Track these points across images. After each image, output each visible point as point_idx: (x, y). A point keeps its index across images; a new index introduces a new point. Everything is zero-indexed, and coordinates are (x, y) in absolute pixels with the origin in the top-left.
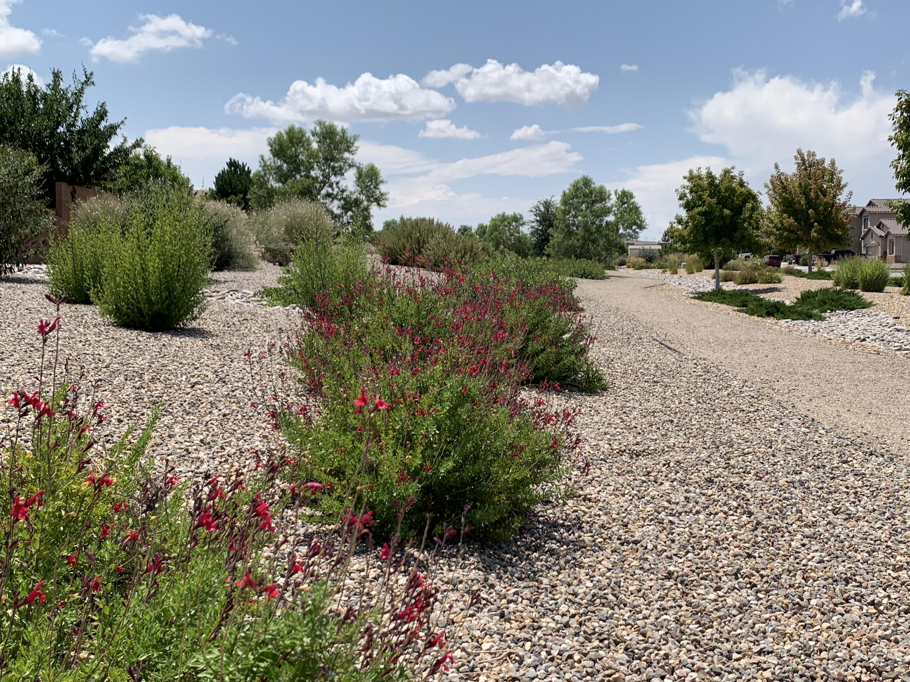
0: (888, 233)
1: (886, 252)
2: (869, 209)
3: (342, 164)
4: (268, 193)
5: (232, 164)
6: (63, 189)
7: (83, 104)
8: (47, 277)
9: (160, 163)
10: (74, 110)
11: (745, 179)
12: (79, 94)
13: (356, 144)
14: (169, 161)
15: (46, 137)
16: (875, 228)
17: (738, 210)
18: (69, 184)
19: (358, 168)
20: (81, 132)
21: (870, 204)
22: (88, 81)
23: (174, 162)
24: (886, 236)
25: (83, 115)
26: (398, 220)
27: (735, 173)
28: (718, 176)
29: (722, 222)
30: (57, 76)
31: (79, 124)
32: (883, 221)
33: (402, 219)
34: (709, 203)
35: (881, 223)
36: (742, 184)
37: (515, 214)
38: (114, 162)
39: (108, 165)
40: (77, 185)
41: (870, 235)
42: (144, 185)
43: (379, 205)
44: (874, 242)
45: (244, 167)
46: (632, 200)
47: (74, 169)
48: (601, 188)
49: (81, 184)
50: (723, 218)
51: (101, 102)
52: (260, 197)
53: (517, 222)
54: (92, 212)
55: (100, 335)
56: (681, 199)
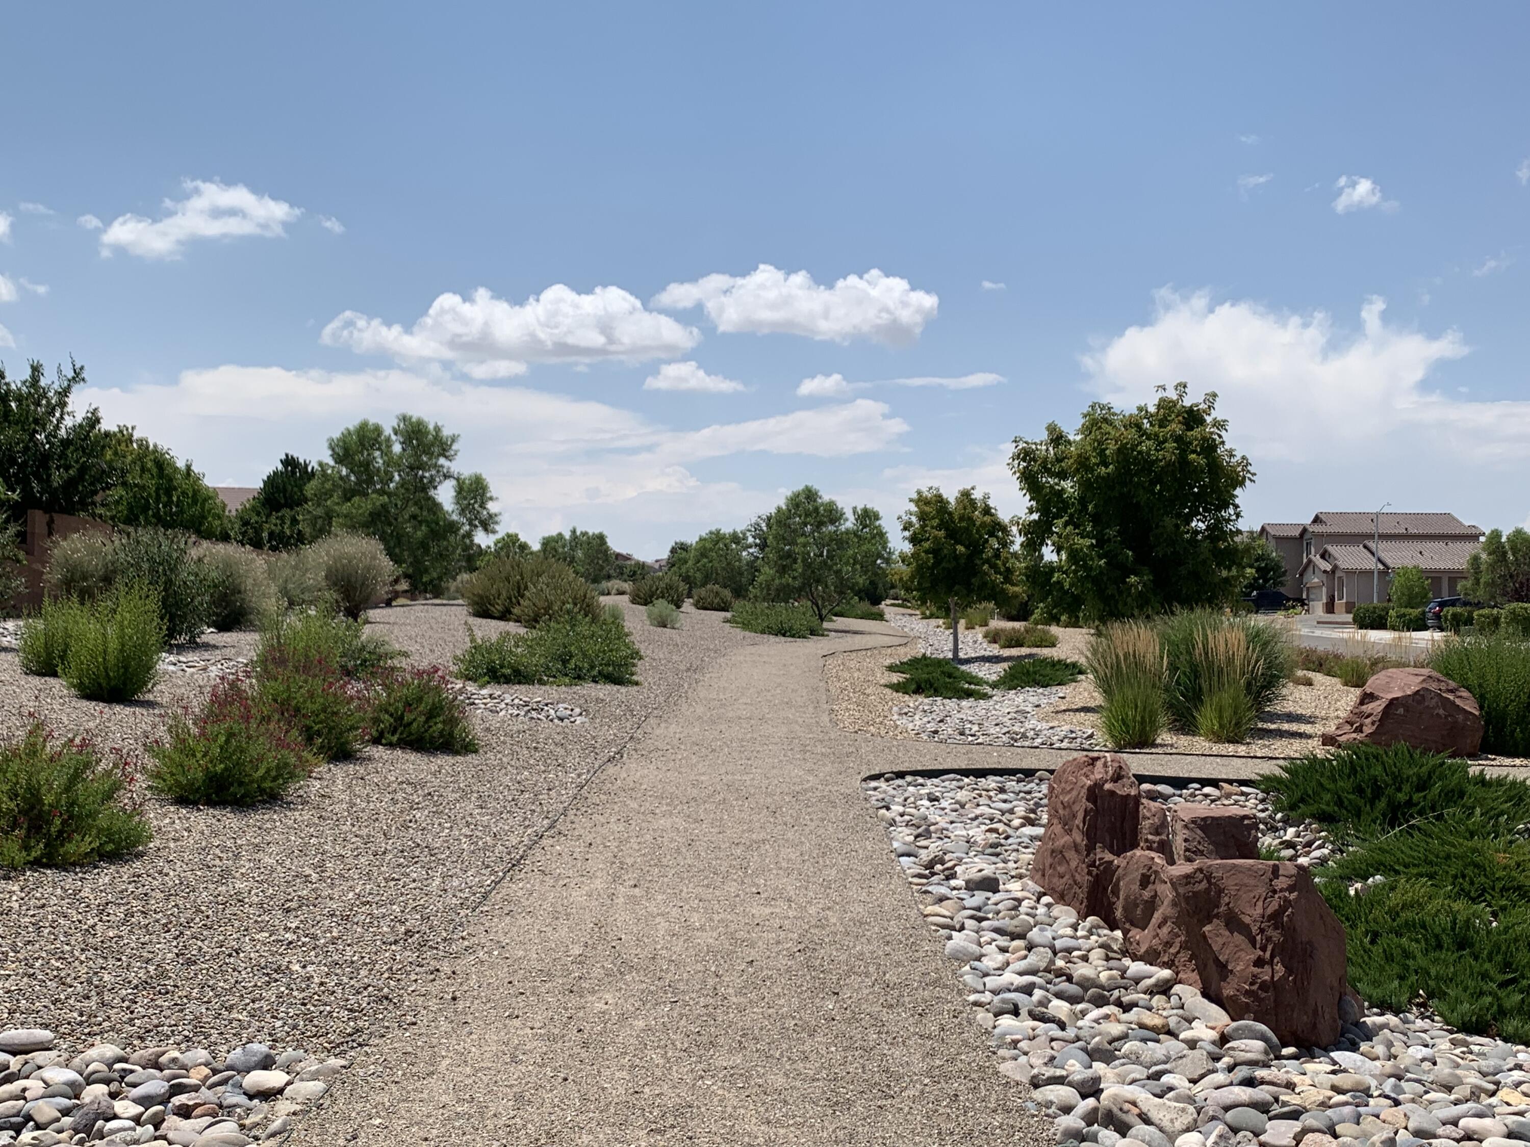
0: (1335, 568)
1: (1333, 596)
2: (1318, 528)
3: (434, 472)
4: (327, 514)
5: (289, 462)
6: (38, 518)
7: (69, 409)
8: (14, 642)
9: (176, 469)
10: (58, 415)
11: (991, 503)
12: (65, 393)
13: (454, 447)
14: (188, 468)
15: (18, 452)
16: (1317, 559)
17: (976, 548)
18: (45, 512)
19: (458, 479)
20: (66, 443)
21: (1317, 520)
22: (77, 377)
23: (195, 468)
24: (1333, 571)
25: (68, 422)
26: (567, 535)
27: (977, 495)
28: (952, 500)
29: (954, 564)
30: (36, 370)
31: (63, 433)
32: (1330, 548)
33: (574, 532)
34: (935, 537)
35: (1326, 551)
36: (987, 511)
37: (735, 533)
38: (107, 483)
39: (99, 487)
40: (56, 512)
41: (1311, 568)
42: (133, 534)
43: (486, 530)
44: (1316, 580)
45: (306, 466)
46: (877, 523)
47: (53, 493)
48: (832, 503)
49: (63, 511)
50: (956, 558)
51: (93, 407)
52: (316, 518)
53: (737, 543)
54: (73, 553)
55: (63, 705)
56: (905, 529)
